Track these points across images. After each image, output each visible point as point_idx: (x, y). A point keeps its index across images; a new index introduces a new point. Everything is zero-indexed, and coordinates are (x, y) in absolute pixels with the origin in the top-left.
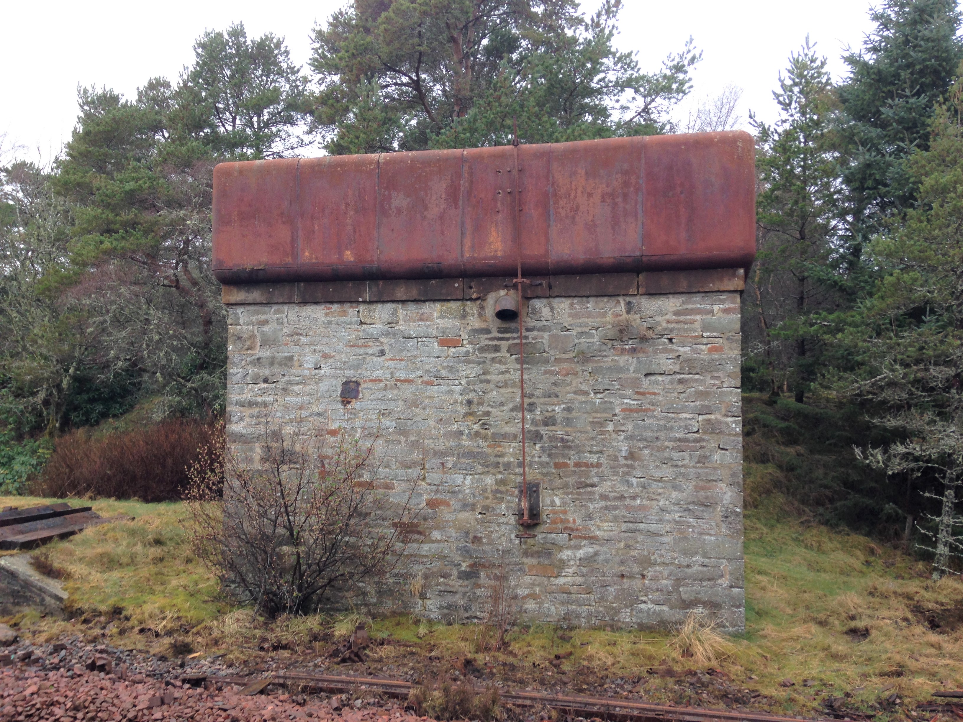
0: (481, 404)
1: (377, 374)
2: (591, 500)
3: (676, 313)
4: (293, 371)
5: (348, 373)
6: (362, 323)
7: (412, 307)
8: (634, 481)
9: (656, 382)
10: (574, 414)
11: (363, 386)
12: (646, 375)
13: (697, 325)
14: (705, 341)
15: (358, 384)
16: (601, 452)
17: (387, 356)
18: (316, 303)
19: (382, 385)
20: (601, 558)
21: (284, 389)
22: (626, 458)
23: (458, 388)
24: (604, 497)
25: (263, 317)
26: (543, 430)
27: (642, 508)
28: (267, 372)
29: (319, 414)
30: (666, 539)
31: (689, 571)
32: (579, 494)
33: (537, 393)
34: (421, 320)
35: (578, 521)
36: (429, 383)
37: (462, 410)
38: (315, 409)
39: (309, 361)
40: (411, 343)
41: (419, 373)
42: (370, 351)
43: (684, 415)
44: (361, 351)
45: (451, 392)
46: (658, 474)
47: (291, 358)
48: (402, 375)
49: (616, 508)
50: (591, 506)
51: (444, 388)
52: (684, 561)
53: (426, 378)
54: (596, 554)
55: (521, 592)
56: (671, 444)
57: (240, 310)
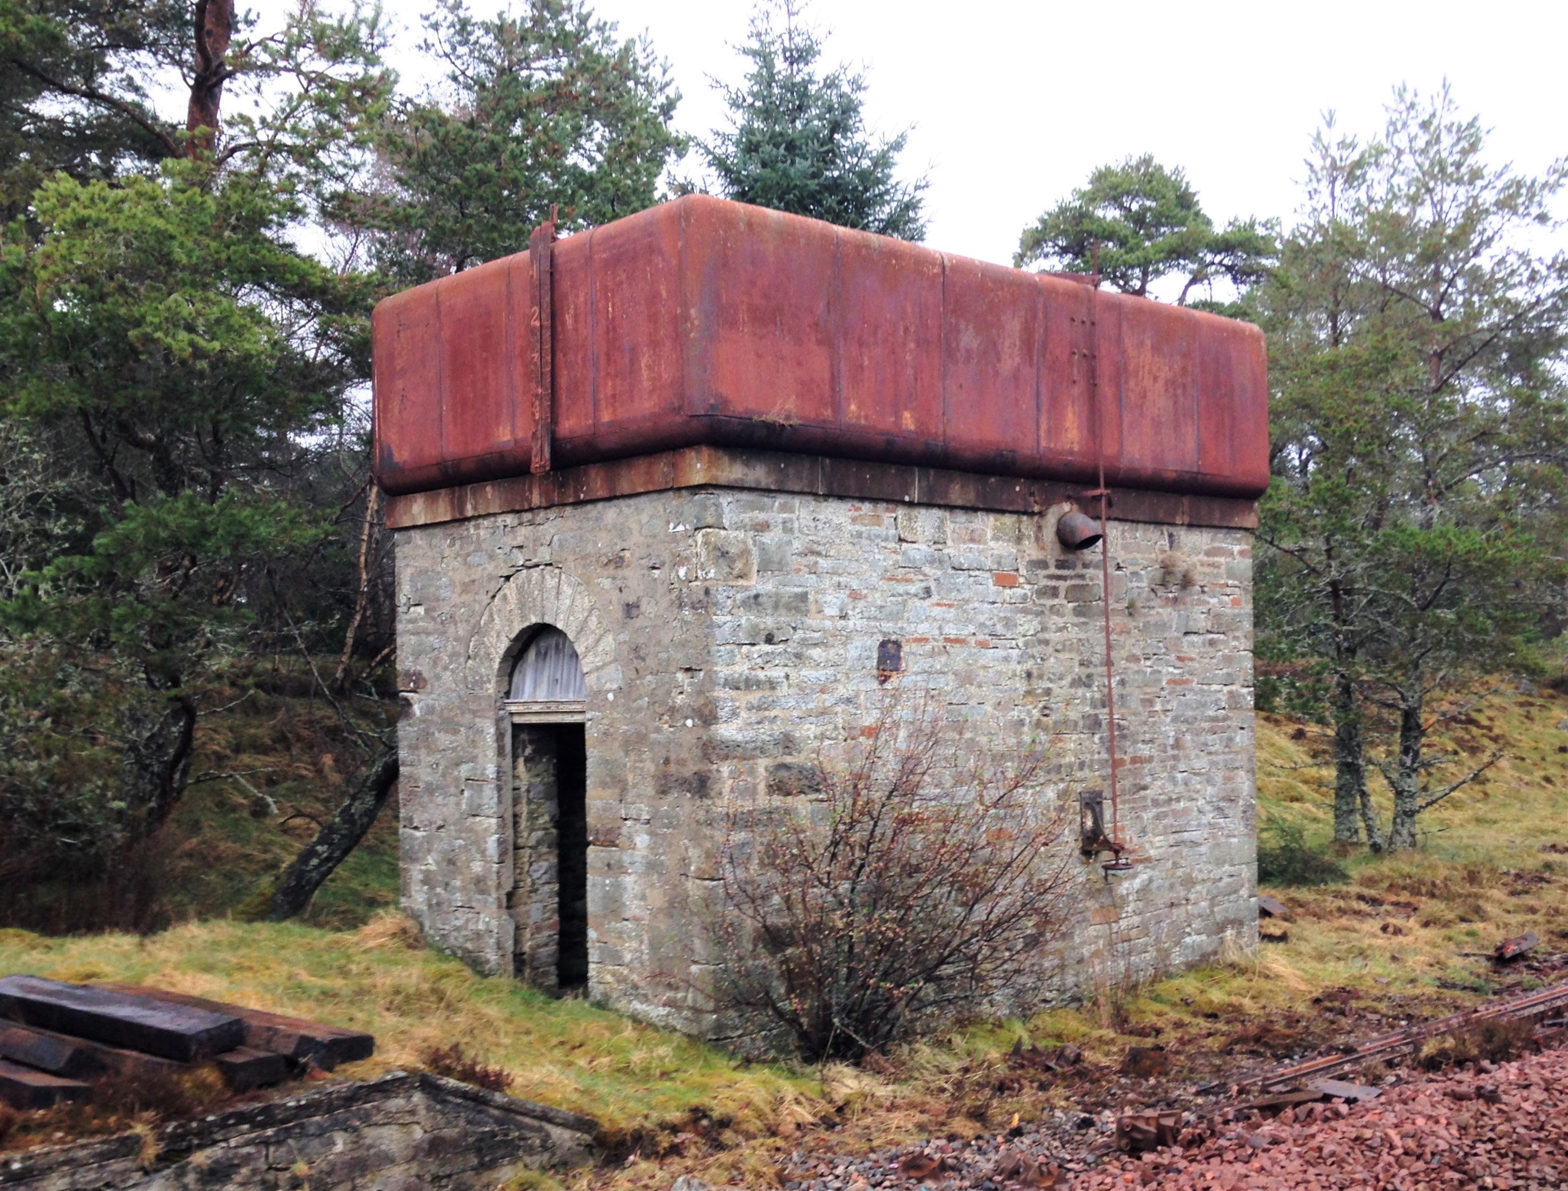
0: (1040, 677)
1: (923, 629)
2: (1145, 808)
3: (1208, 554)
4: (810, 621)
5: (888, 626)
6: (901, 540)
7: (961, 517)
8: (1179, 776)
9: (1192, 644)
10: (1128, 690)
11: (906, 649)
12: (1186, 633)
13: (1223, 570)
14: (1228, 591)
15: (898, 645)
16: (1151, 741)
17: (935, 598)
18: (841, 498)
19: (928, 647)
20: (1154, 885)
21: (798, 656)
22: (1173, 747)
23: (1015, 653)
24: (1156, 803)
25: (761, 516)
26: (1103, 714)
27: (1186, 811)
28: (769, 622)
29: (849, 701)
30: (1203, 849)
32: (1134, 801)
33: (1095, 659)
34: (972, 540)
35: (1135, 840)
36: (983, 645)
37: (1022, 686)
38: (842, 691)
39: (833, 602)
40: (961, 578)
41: (972, 629)
42: (912, 589)
43: (1215, 687)
44: (901, 588)
45: (1006, 659)
46: (1197, 764)
47: (803, 597)
48: (951, 630)
49: (1165, 815)
50: (1145, 816)
51: (1000, 653)
52: (1217, 873)
53: (980, 637)
54: (1151, 880)
55: (1086, 951)
57: (725, 499)
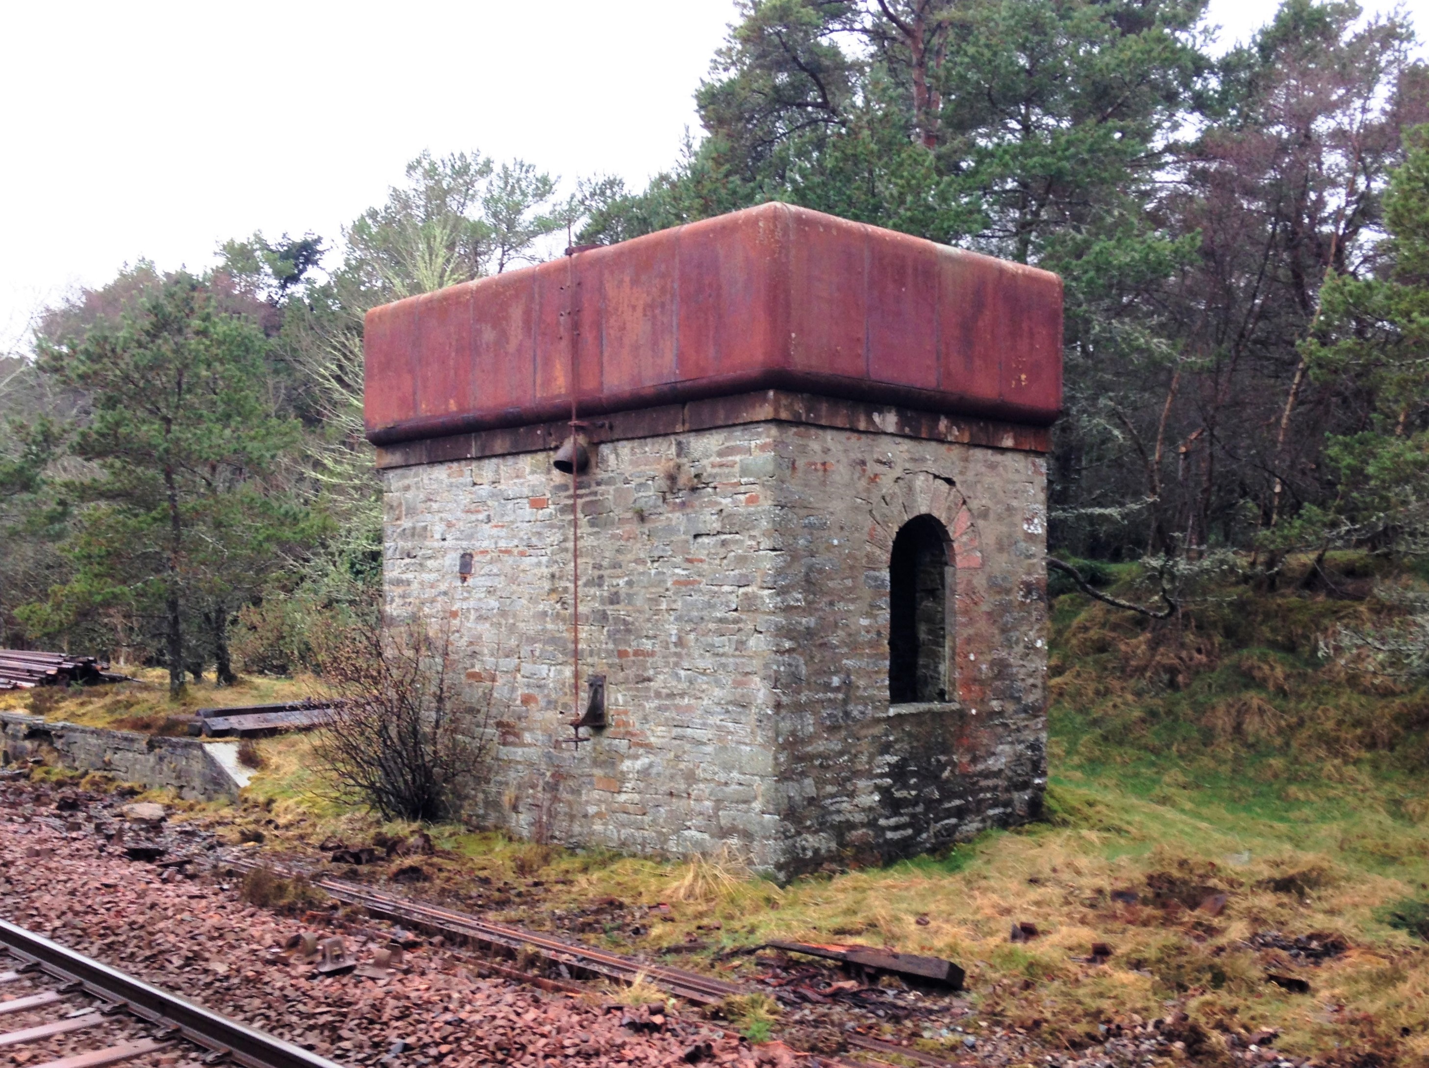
0: (560, 578)
1: (485, 544)
2: (647, 698)
3: (720, 454)
4: (427, 543)
5: (465, 544)
6: (475, 484)
7: (510, 460)
8: (682, 673)
9: (703, 546)
10: (635, 589)
11: (476, 559)
12: (696, 536)
13: (737, 469)
14: (742, 489)
15: (471, 555)
16: (655, 637)
17: (493, 523)
18: (441, 462)
19: (488, 557)
20: (654, 771)
21: (421, 565)
22: (676, 644)
23: (544, 559)
24: (658, 695)
25: (406, 482)
26: (610, 610)
27: (689, 708)
28: (409, 545)
29: (445, 593)
30: (709, 749)
31: (727, 789)
32: (637, 689)
33: (605, 563)
34: (517, 477)
35: (637, 725)
36: (522, 554)
37: (547, 585)
38: (443, 587)
39: (438, 529)
40: (510, 505)
41: (516, 542)
42: (481, 517)
43: (726, 588)
44: (473, 517)
45: (539, 564)
46: (701, 664)
47: (425, 528)
48: (502, 544)
49: (666, 708)
50: (647, 705)
51: (534, 560)
52: (722, 777)
53: (521, 548)
54: (651, 765)
55: (592, 810)
56: (712, 626)
57: (391, 474)
